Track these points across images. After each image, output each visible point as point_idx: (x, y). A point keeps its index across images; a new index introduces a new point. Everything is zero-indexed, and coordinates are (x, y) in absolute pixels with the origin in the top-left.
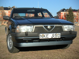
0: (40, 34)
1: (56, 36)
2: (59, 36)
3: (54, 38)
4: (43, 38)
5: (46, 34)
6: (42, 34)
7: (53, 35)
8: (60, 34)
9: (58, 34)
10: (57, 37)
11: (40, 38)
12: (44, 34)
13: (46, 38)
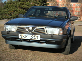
0: (20, 34)
1: (35, 38)
2: (38, 38)
3: (33, 39)
4: (22, 38)
5: (25, 35)
6: (21, 34)
7: (32, 36)
8: (39, 36)
9: (37, 36)
10: (37, 39)
11: (20, 38)
12: (24, 35)
13: (25, 38)
